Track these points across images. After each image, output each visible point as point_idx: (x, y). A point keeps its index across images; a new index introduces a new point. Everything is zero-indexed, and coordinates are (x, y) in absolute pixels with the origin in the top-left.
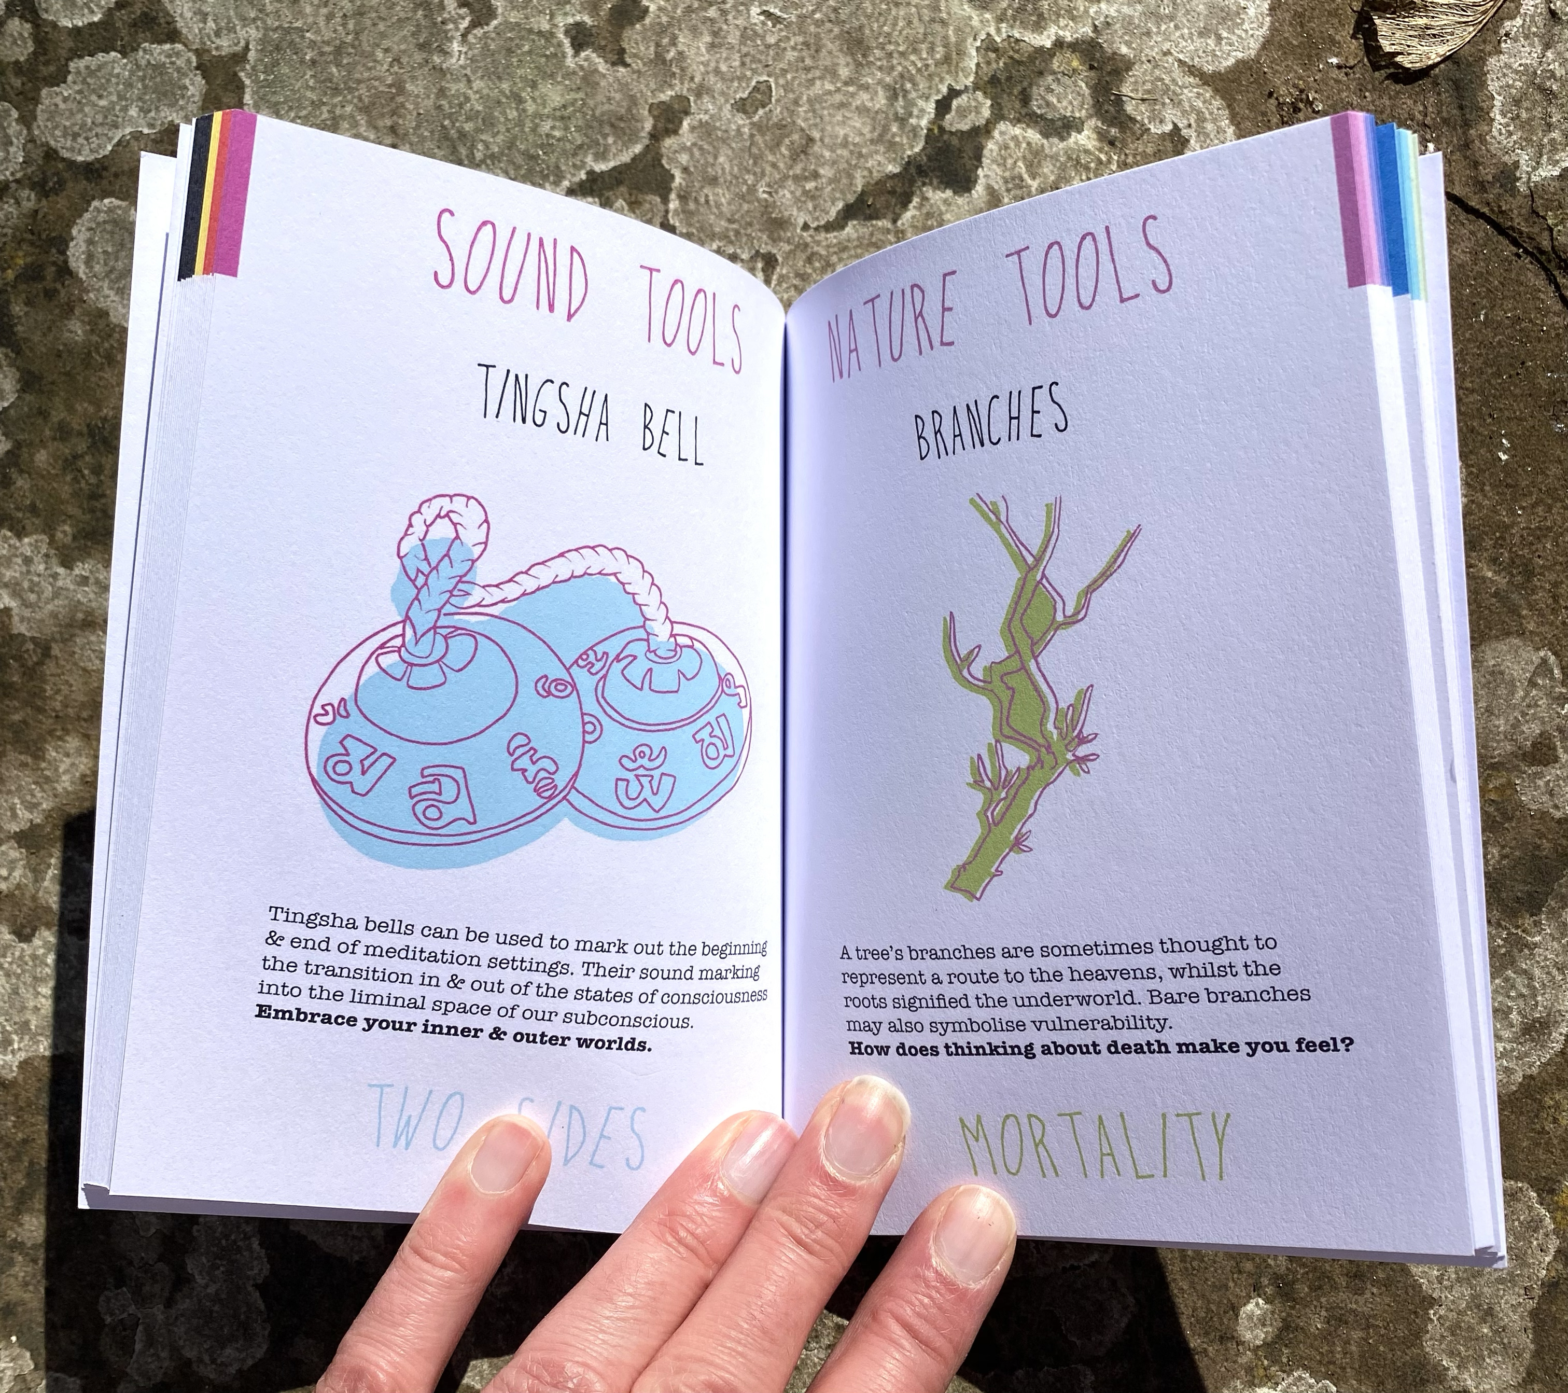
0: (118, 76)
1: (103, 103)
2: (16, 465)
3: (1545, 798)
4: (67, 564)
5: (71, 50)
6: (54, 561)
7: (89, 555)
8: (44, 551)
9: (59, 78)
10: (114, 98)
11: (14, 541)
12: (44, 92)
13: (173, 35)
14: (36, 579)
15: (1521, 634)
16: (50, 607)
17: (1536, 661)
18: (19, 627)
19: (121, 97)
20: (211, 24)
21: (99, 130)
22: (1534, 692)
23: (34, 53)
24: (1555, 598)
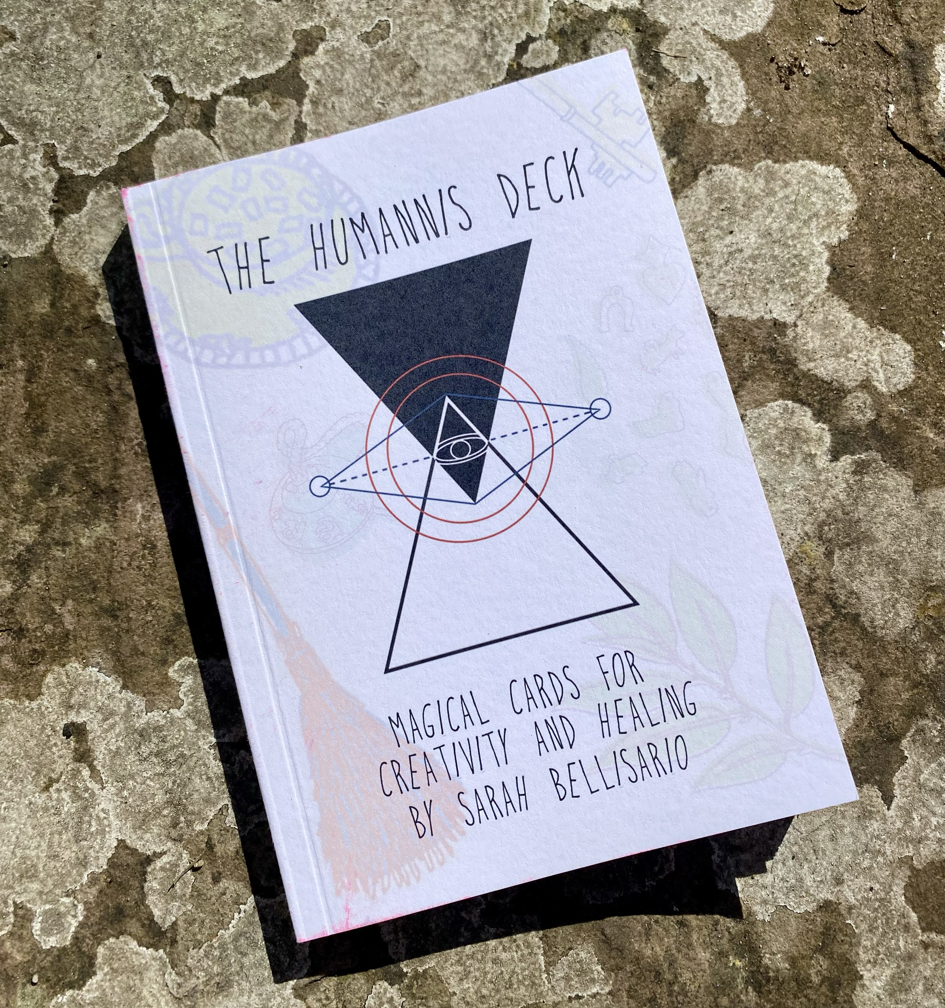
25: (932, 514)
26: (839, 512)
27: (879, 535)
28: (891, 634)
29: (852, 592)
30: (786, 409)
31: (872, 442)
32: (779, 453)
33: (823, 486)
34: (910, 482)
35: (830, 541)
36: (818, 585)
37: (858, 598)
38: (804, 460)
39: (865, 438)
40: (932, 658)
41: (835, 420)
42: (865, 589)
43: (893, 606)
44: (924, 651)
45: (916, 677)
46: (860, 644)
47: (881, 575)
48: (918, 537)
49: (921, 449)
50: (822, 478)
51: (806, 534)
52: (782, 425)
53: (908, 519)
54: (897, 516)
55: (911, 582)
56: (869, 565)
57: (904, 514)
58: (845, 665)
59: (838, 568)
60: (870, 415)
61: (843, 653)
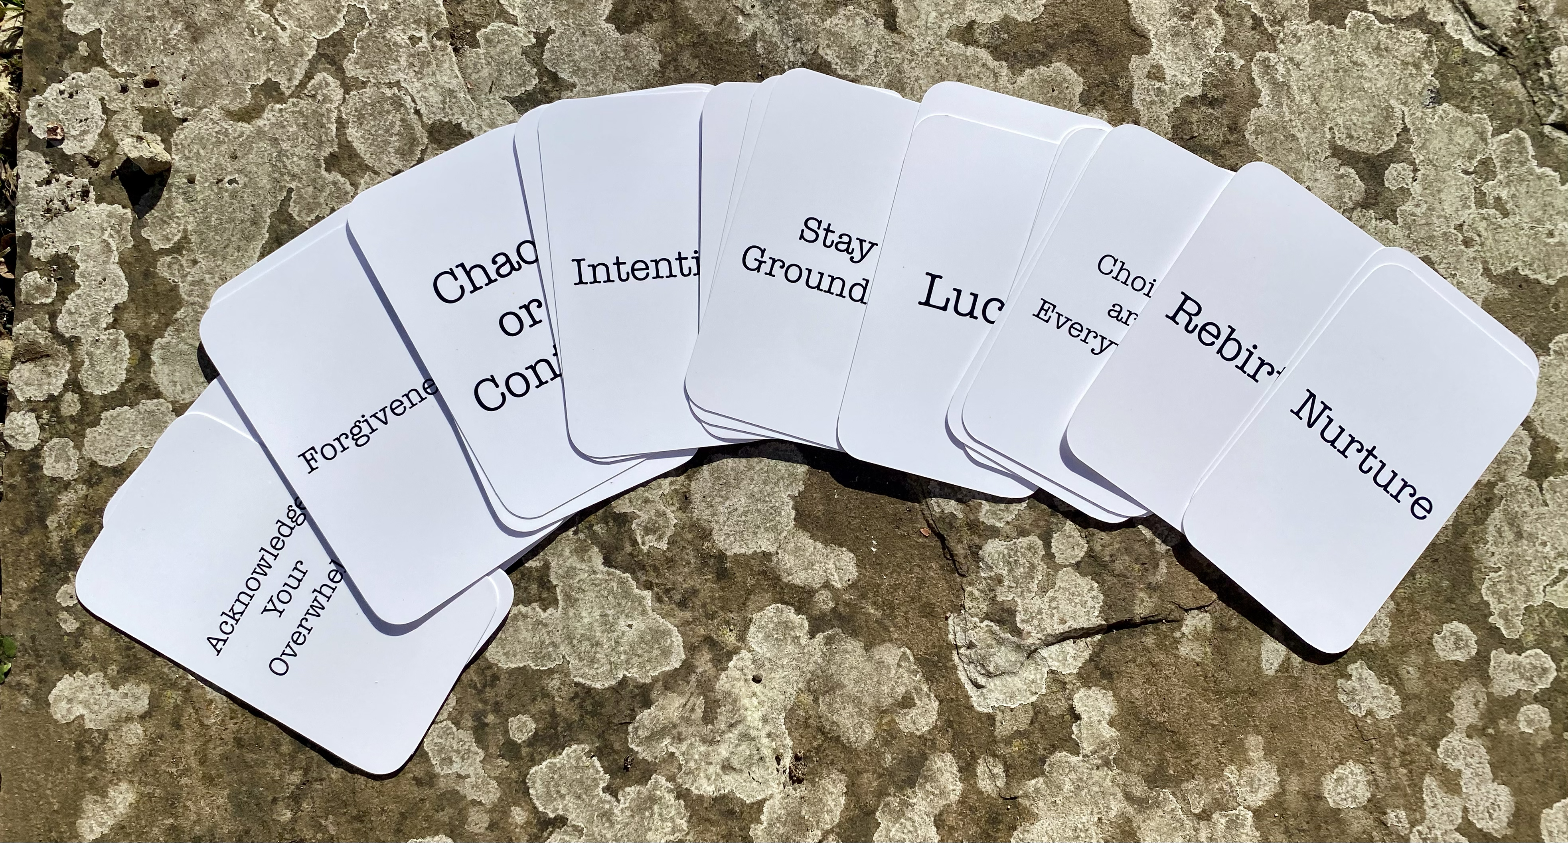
0: (128, 419)
1: (121, 434)
2: (82, 635)
3: (911, 725)
4: (115, 687)
5: (102, 407)
6: (108, 686)
7: (128, 681)
8: (101, 681)
9: (96, 423)
10: (127, 431)
11: (84, 677)
12: (88, 431)
13: (158, 395)
14: (98, 697)
15: (891, 640)
16: (107, 712)
17: (900, 654)
18: (89, 725)
19: (131, 430)
20: (179, 388)
21: (120, 449)
22: (901, 670)
23: (81, 410)
24: (907, 619)
25: (878, 663)
26: (819, 671)
27: (846, 682)
28: (861, 746)
29: (833, 722)
30: (777, 609)
31: (835, 622)
32: (777, 639)
33: (807, 657)
34: (862, 644)
35: (815, 691)
36: (811, 721)
37: (838, 726)
38: (793, 641)
39: (830, 620)
40: (889, 757)
41: (809, 611)
42: (841, 719)
43: (861, 727)
44: (884, 753)
45: (881, 771)
46: (843, 756)
47: (850, 708)
48: (871, 679)
49: (866, 621)
50: (806, 651)
51: (800, 689)
52: (776, 620)
53: (863, 669)
54: (856, 668)
55: (870, 709)
56: (842, 703)
57: (861, 666)
58: (834, 771)
59: (823, 708)
60: (832, 604)
61: (832, 763)
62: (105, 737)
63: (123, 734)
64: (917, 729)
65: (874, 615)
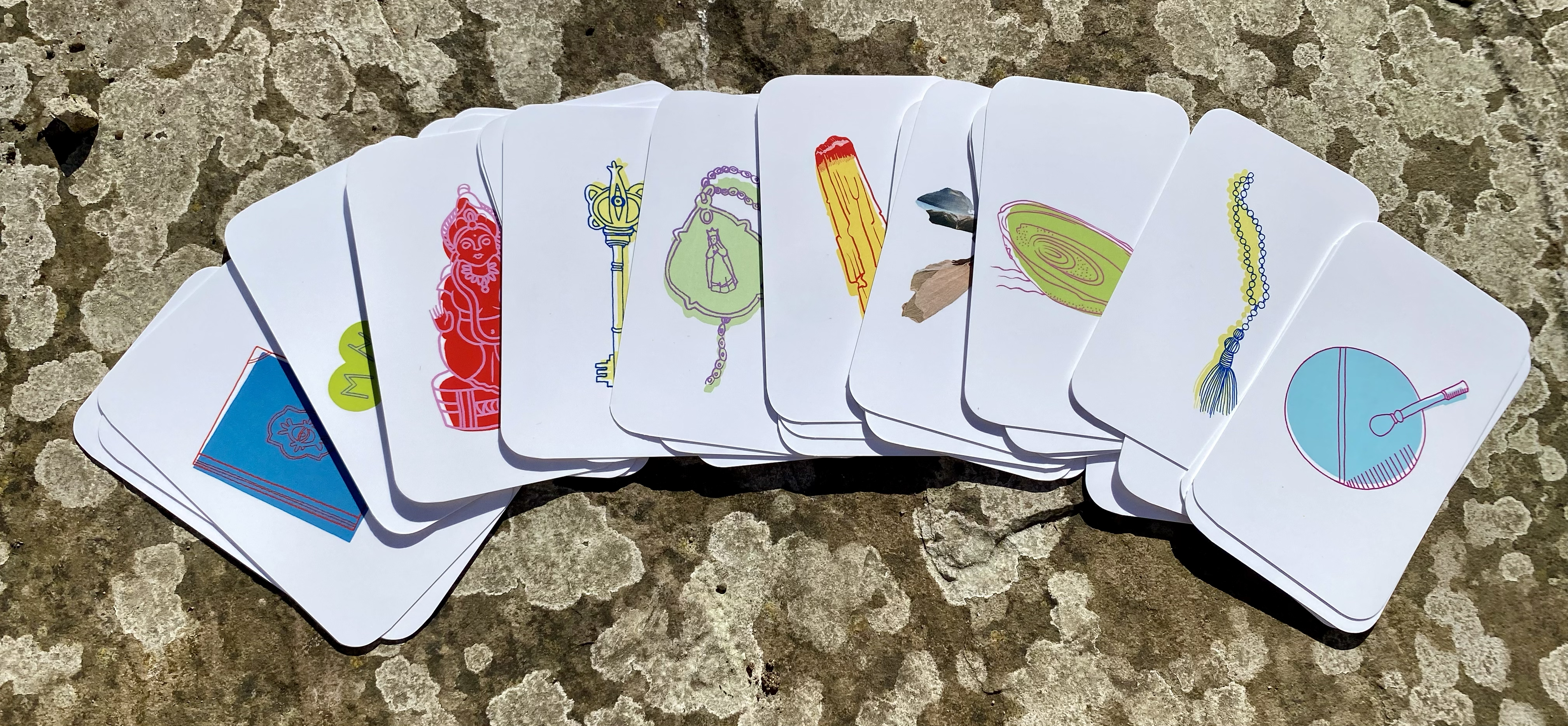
62: (35, 702)
63: (55, 697)
64: (891, 628)
65: (836, 515)
